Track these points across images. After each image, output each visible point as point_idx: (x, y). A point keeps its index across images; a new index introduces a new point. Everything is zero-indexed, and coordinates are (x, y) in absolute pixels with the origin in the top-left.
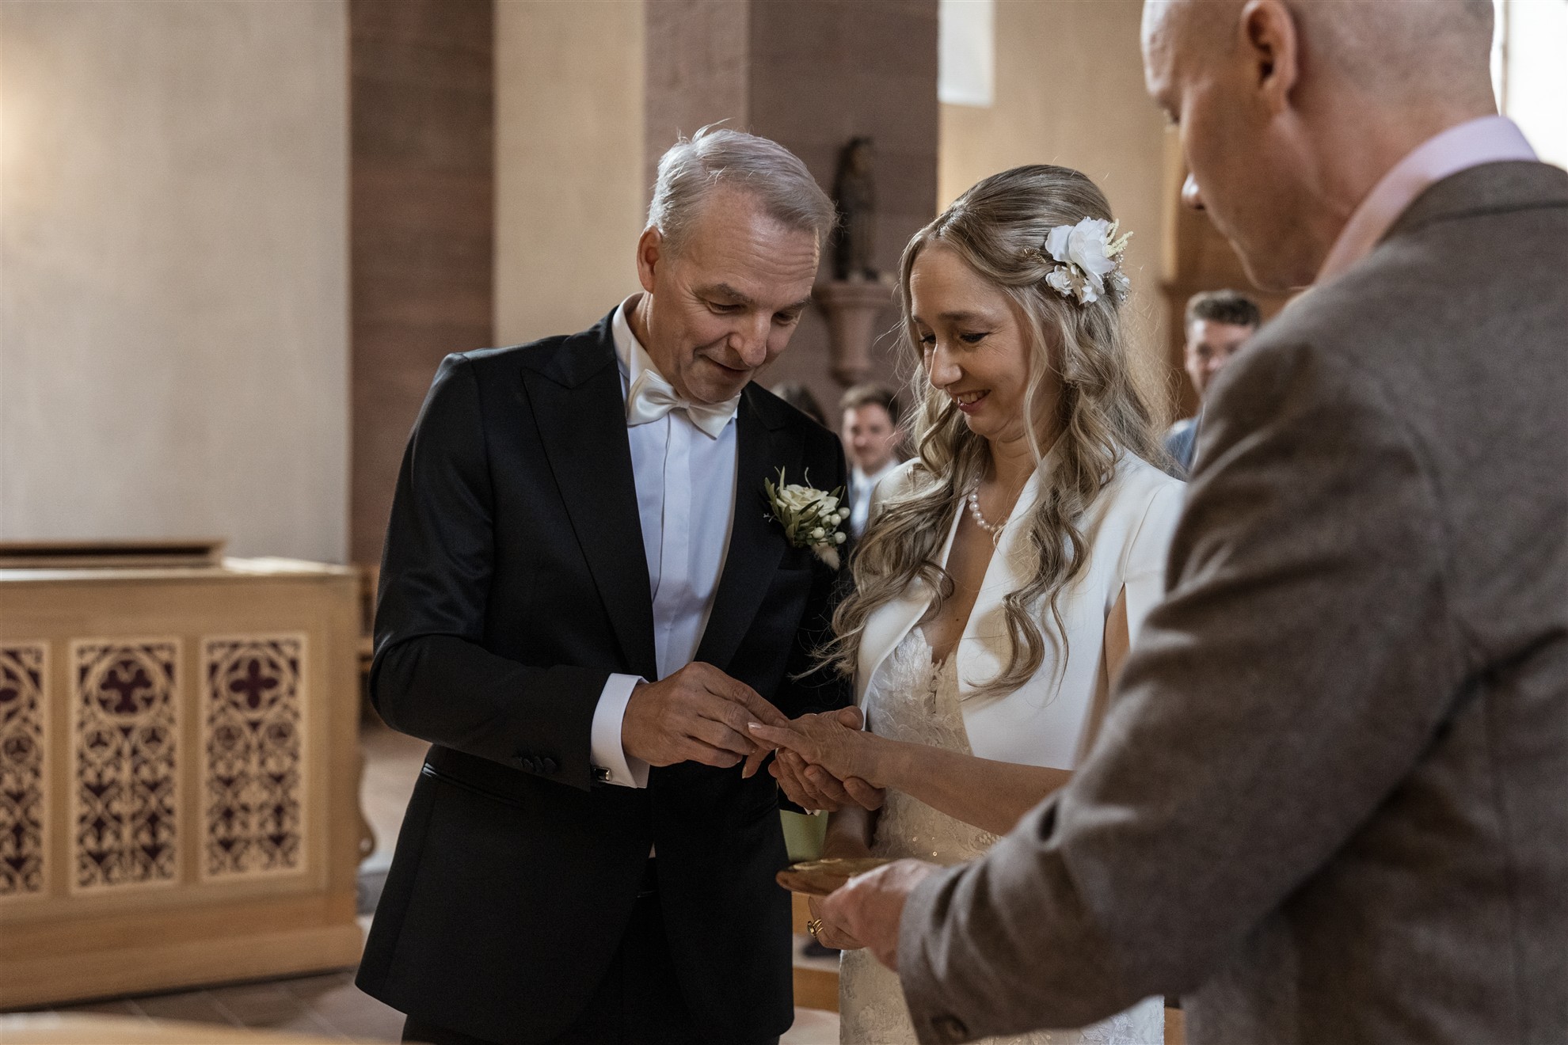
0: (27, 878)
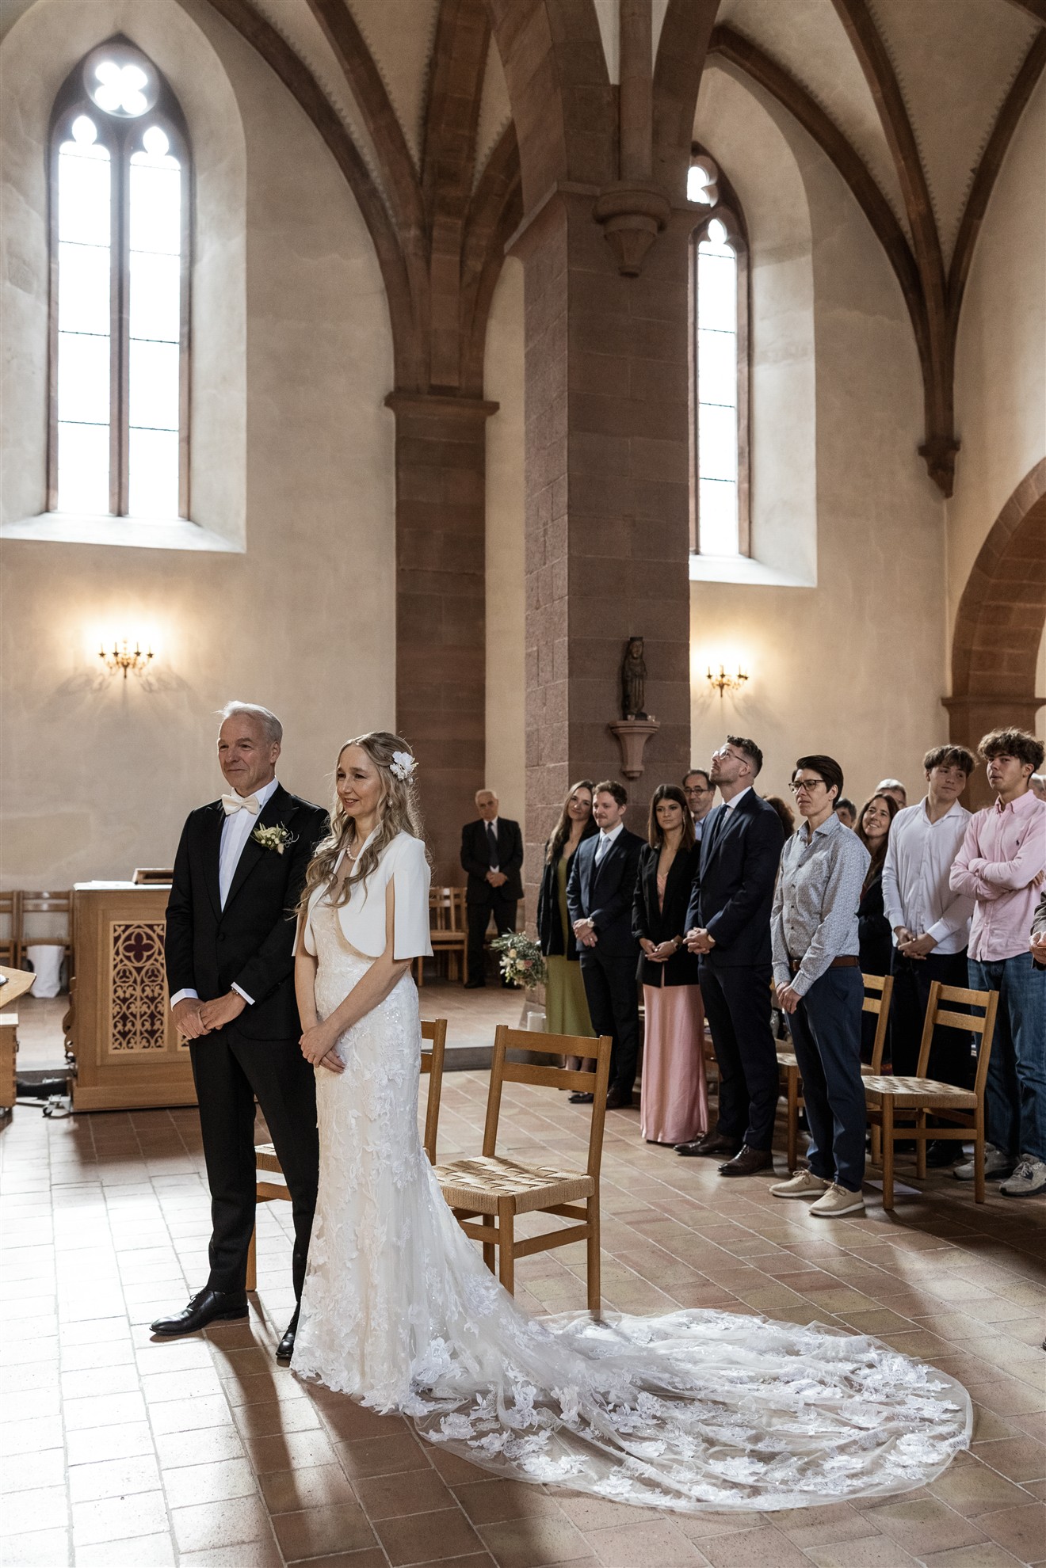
0: (156, 1041)
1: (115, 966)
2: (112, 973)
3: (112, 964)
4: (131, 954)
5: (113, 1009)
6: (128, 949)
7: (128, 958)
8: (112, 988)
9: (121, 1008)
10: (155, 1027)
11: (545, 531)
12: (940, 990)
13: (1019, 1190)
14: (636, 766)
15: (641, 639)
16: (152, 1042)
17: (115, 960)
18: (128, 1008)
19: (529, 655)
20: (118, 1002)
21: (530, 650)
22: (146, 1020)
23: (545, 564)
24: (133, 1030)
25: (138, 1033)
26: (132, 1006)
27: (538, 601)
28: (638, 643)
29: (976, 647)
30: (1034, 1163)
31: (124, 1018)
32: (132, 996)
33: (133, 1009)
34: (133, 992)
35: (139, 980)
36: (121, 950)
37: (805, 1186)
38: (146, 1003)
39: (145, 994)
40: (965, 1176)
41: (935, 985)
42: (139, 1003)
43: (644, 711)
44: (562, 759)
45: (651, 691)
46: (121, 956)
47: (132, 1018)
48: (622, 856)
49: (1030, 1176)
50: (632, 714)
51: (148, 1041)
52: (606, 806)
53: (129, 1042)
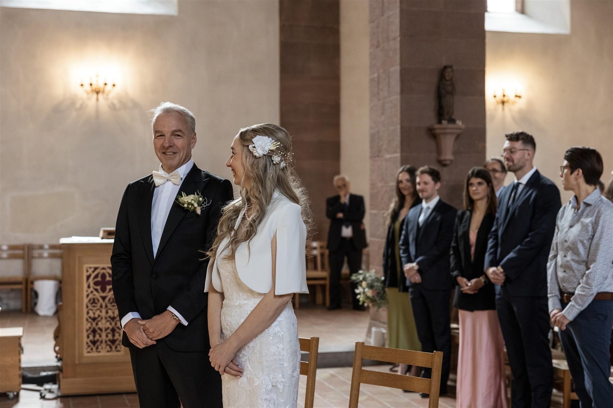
1: (88, 296)
2: (86, 301)
3: (85, 294)
4: (99, 288)
5: (86, 325)
6: (96, 284)
7: (96, 290)
8: (85, 310)
9: (92, 324)
10: (116, 338)
14: (448, 156)
15: (451, 67)
16: (114, 347)
17: (87, 291)
18: (97, 324)
20: (90, 320)
22: (109, 333)
23: (383, 15)
24: (100, 339)
25: (104, 342)
26: (100, 323)
28: (449, 70)
31: (94, 331)
32: (99, 316)
33: (100, 325)
34: (100, 314)
35: (104, 305)
36: (92, 285)
38: (108, 321)
39: (108, 315)
42: (104, 321)
43: (454, 117)
44: (395, 152)
46: (91, 289)
47: (99, 331)
48: (438, 219)
50: (445, 119)
51: (111, 347)
52: (426, 183)
53: (97, 348)
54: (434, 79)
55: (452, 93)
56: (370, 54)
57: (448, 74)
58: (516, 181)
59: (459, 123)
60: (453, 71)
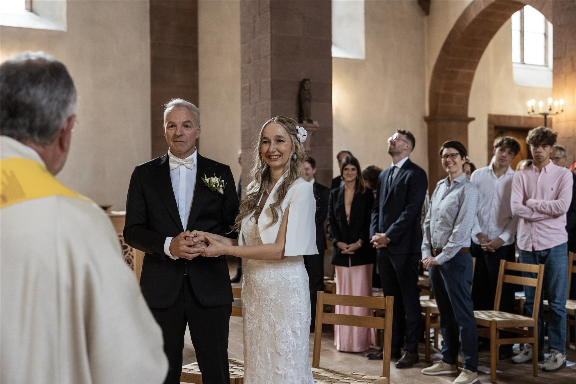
11: (254, 21)
12: (506, 265)
13: (552, 368)
15: (309, 80)
19: (243, 89)
21: (244, 86)
23: (254, 38)
27: (250, 59)
28: (307, 82)
29: (442, 91)
30: (557, 354)
37: (440, 369)
40: (519, 361)
41: (503, 262)
43: (311, 118)
45: (314, 108)
49: (556, 361)
54: (295, 89)
55: (309, 100)
56: (242, 68)
57: (307, 85)
58: (393, 165)
59: (315, 123)
60: (310, 83)
